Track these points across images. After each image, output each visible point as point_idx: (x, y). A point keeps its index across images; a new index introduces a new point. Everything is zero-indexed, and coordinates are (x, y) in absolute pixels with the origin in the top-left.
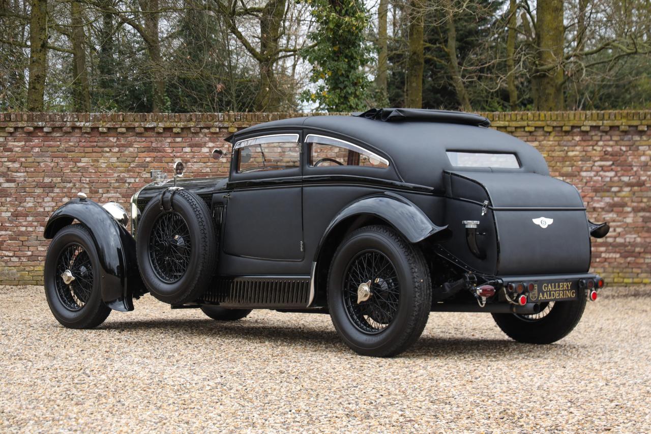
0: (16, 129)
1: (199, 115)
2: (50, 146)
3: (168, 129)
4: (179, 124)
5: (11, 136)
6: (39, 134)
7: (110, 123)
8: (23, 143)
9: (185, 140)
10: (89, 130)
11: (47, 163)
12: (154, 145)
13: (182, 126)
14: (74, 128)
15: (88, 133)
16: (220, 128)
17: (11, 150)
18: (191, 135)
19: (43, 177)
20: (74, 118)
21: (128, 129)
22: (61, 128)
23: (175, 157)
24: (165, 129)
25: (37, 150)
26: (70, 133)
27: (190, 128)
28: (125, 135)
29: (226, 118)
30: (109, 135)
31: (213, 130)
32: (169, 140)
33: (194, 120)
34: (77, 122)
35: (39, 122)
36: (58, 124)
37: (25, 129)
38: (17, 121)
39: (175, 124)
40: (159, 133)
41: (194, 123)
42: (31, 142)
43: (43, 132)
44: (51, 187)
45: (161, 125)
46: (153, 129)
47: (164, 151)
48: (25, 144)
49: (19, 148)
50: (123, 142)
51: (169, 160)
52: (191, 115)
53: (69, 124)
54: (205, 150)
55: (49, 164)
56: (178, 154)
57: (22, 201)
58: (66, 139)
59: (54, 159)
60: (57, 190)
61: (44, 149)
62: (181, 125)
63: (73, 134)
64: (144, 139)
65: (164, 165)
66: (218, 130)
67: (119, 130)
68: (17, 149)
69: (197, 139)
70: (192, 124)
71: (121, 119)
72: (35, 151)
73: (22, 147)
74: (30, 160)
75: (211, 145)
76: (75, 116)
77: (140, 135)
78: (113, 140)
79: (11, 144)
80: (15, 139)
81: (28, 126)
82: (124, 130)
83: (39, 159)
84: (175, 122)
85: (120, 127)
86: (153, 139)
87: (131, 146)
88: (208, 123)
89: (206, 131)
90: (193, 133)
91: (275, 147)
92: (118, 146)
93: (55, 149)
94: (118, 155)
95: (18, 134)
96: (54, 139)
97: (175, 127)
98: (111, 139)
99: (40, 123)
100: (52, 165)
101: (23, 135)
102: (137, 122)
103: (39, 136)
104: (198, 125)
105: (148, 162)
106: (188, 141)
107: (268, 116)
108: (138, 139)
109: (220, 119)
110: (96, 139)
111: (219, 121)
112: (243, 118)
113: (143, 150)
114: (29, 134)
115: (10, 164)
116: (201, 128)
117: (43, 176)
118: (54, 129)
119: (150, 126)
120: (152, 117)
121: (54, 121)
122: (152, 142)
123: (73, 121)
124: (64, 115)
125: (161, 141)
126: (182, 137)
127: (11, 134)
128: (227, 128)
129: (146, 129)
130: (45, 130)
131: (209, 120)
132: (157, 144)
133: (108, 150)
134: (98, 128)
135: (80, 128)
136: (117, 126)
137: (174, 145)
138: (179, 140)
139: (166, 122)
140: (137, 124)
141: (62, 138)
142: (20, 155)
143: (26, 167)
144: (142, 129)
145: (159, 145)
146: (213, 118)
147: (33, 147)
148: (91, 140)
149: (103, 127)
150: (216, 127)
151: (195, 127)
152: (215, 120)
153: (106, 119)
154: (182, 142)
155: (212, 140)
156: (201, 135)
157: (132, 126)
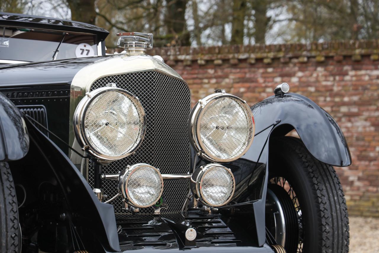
3: (259, 60)
7: (207, 56)
9: (276, 70)
10: (189, 63)
12: (248, 76)
14: (177, 61)
15: (189, 66)
16: (309, 58)
18: (281, 65)
20: (176, 52)
23: (267, 87)
27: (279, 58)
28: (221, 67)
30: (207, 67)
31: (301, 60)
32: (261, 71)
33: (283, 49)
34: (179, 55)
40: (252, 65)
45: (253, 56)
46: (245, 60)
47: (256, 81)
50: (220, 74)
51: (260, 90)
54: (295, 80)
56: (270, 84)
62: (271, 55)
64: (238, 70)
65: (257, 95)
66: (305, 59)
67: (216, 62)
70: (281, 55)
71: (217, 51)
75: (300, 74)
76: (177, 50)
77: (235, 66)
78: (211, 71)
82: (220, 62)
84: (265, 52)
85: (217, 59)
86: (247, 70)
87: (226, 76)
88: (296, 52)
89: (295, 60)
90: (283, 63)
91: (361, 75)
92: (216, 77)
94: (216, 86)
98: (209, 71)
102: (231, 53)
104: (287, 54)
105: (243, 93)
106: (279, 71)
107: (354, 44)
110: (196, 71)
111: (306, 50)
113: (238, 80)
116: (291, 58)
119: (243, 57)
122: (245, 73)
123: (176, 55)
125: (254, 72)
126: (274, 68)
128: (314, 57)
129: (241, 61)
133: (206, 81)
134: (196, 61)
135: (182, 61)
136: (213, 58)
137: (266, 75)
138: (270, 70)
139: (257, 52)
140: (231, 56)
144: (236, 60)
145: (252, 76)
148: (193, 72)
149: (201, 59)
150: (304, 56)
151: (284, 57)
152: (303, 49)
153: (204, 52)
154: (273, 72)
155: (301, 70)
156: (291, 65)
157: (226, 58)
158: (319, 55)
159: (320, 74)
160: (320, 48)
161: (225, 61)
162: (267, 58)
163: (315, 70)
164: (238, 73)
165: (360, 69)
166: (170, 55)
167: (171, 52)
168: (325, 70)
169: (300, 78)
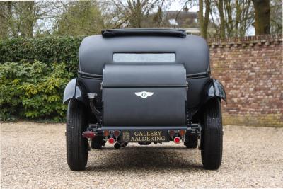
0: (254, 44)
2: (270, 53)
6: (264, 46)
8: (258, 51)
11: (269, 62)
17: (253, 55)
19: (267, 69)
22: (273, 42)
25: (264, 55)
34: (280, 38)
35: (263, 40)
36: (272, 40)
37: (258, 44)
38: (254, 40)
42: (261, 50)
44: (270, 74)
49: (256, 54)
53: (276, 40)
57: (257, 82)
60: (273, 76)
61: (267, 54)
63: (279, 45)
73: (258, 54)
74: (261, 60)
76: (279, 36)
79: (253, 52)
80: (254, 50)
81: (259, 42)
83: (265, 60)
93: (272, 54)
95: (256, 47)
96: (271, 49)
100: (271, 62)
101: (258, 47)
114: (260, 46)
115: (252, 63)
118: (271, 43)
121: (270, 39)
127: (253, 47)
130: (266, 44)
141: (275, 48)
142: (256, 58)
143: (259, 64)
147: (262, 53)
166: (275, 38)
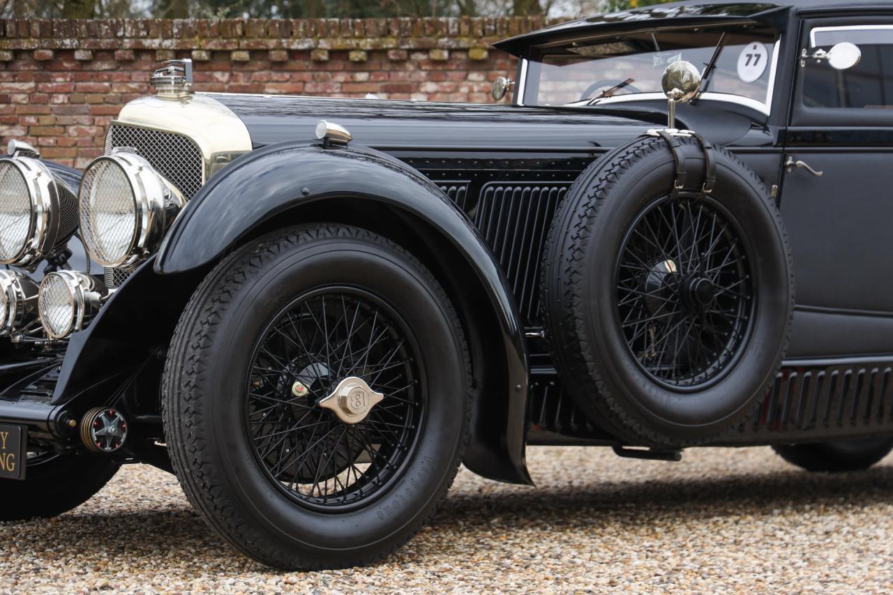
0: (17, 53)
1: (406, 23)
2: (87, 91)
3: (338, 54)
4: (362, 43)
5: (7, 69)
6: (66, 65)
7: (215, 41)
8: (32, 84)
9: (377, 76)
10: (170, 56)
11: (82, 127)
12: (309, 88)
13: (369, 47)
14: (139, 51)
16: (451, 51)
17: (6, 100)
18: (387, 67)
19: (75, 158)
20: (138, 31)
21: (254, 53)
22: (110, 51)
24: (333, 53)
25: (61, 98)
26: (130, 62)
27: (385, 51)
28: (247, 68)
29: (465, 28)
30: (214, 66)
31: (435, 55)
32: (341, 77)
33: (396, 32)
34: (146, 37)
35: (66, 38)
36: (105, 43)
37: (36, 55)
38: (18, 37)
39: (354, 42)
40: (319, 63)
41: (394, 41)
42: (50, 81)
43: (73, 60)
45: (324, 44)
46: (306, 53)
48: (36, 87)
49: (22, 96)
50: (242, 82)
52: (388, 24)
53: (127, 43)
54: (417, 99)
55: (87, 128)
58: (123, 76)
59: (97, 119)
61: (77, 97)
62: (367, 43)
63: (136, 65)
64: (287, 76)
66: (446, 54)
67: (235, 56)
68: (20, 98)
69: (401, 74)
70: (390, 43)
71: (239, 32)
72: (56, 101)
73: (31, 94)
74: (46, 120)
75: (431, 87)
76: (142, 26)
77: (279, 66)
78: (221, 77)
79: (6, 86)
80: (14, 76)
81: (42, 48)
82: (245, 55)
83: (65, 120)
84: (354, 37)
85: (239, 50)
86: (307, 75)
88: (424, 39)
89: (421, 57)
90: (392, 62)
91: (568, 91)
93: (99, 98)
95: (21, 66)
96: (97, 76)
97: (353, 50)
98: (218, 75)
99: (67, 42)
100: (93, 131)
101: (33, 67)
102: (272, 37)
103: (67, 70)
104: (403, 43)
106: (381, 78)
108: (275, 76)
109: (451, 31)
111: (448, 35)
112: (502, 28)
114: (45, 64)
115: (4, 130)
116: (410, 51)
117: (74, 154)
118: (97, 53)
119: (301, 47)
120: (304, 27)
121: (95, 37)
122: (304, 82)
123: (137, 37)
124: (118, 22)
125: (324, 80)
126: (370, 72)
127: (6, 64)
128: (466, 50)
129: (293, 54)
130: (79, 55)
131: (428, 32)
132: (315, 86)
134: (191, 50)
135: (152, 52)
136: (230, 48)
137: (351, 87)
138: (361, 76)
139: (335, 37)
140: (272, 43)
141: (114, 74)
142: (25, 110)
143: (37, 136)
144: (285, 53)
145: (319, 88)
146: (436, 28)
147: (52, 93)
149: (200, 49)
150: (442, 49)
151: (397, 48)
152: (439, 33)
153: (208, 33)
154: (368, 81)
155: (432, 78)
156: (410, 67)
157: (261, 47)
158: (475, 47)
159: (476, 89)
160: (480, 32)
161: (258, 53)
162: (357, 49)
163: (466, 78)
164: (287, 81)
165: (564, 80)
166: (124, 37)
167: (125, 31)
168: (488, 79)
169: (430, 95)
